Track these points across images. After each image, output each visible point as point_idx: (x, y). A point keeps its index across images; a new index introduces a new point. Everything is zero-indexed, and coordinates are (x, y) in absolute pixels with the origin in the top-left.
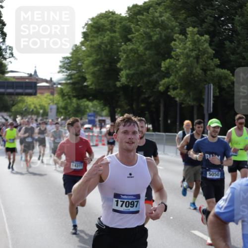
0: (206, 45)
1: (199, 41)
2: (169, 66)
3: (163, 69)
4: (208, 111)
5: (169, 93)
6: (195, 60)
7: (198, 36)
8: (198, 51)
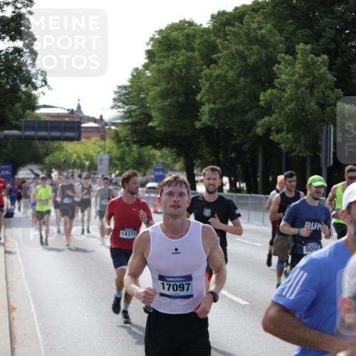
0: (324, 69)
1: (314, 63)
2: (271, 100)
3: (262, 103)
4: (326, 163)
5: (271, 137)
6: (308, 91)
7: (313, 56)
8: (312, 78)
